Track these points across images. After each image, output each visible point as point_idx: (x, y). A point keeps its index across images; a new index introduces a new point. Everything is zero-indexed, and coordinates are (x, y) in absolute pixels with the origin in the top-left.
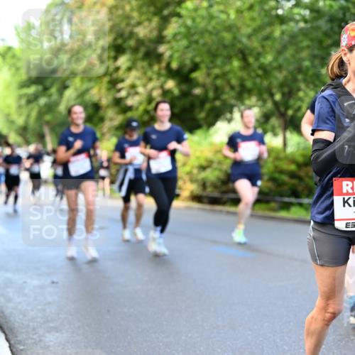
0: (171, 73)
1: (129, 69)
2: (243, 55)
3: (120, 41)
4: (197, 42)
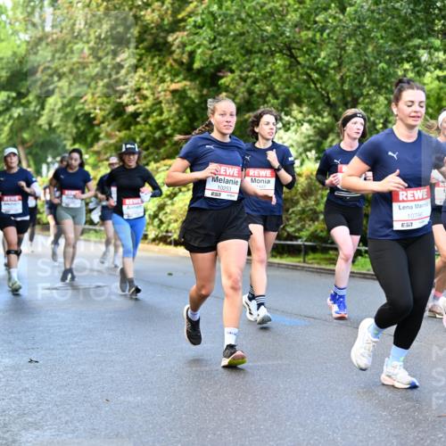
4: (226, 34)
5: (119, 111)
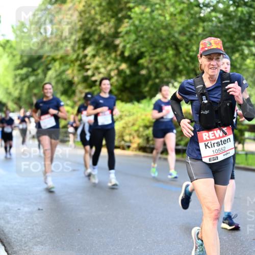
0: (124, 59)
1: (94, 56)
2: (176, 46)
3: (87, 36)
4: (142, 37)
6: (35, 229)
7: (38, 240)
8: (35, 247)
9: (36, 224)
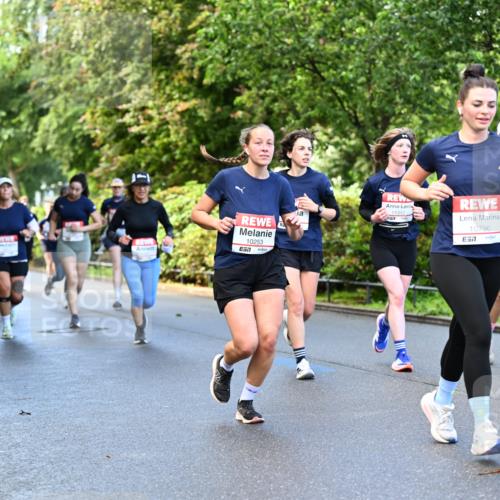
1: (139, 84)
5: (121, 132)
6: (15, 456)
7: (22, 479)
8: (13, 493)
9: (17, 445)
